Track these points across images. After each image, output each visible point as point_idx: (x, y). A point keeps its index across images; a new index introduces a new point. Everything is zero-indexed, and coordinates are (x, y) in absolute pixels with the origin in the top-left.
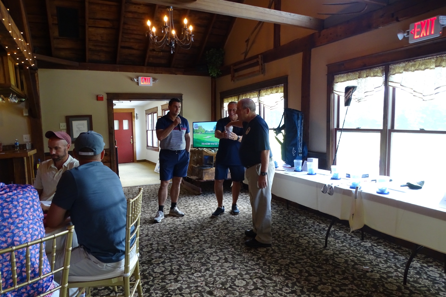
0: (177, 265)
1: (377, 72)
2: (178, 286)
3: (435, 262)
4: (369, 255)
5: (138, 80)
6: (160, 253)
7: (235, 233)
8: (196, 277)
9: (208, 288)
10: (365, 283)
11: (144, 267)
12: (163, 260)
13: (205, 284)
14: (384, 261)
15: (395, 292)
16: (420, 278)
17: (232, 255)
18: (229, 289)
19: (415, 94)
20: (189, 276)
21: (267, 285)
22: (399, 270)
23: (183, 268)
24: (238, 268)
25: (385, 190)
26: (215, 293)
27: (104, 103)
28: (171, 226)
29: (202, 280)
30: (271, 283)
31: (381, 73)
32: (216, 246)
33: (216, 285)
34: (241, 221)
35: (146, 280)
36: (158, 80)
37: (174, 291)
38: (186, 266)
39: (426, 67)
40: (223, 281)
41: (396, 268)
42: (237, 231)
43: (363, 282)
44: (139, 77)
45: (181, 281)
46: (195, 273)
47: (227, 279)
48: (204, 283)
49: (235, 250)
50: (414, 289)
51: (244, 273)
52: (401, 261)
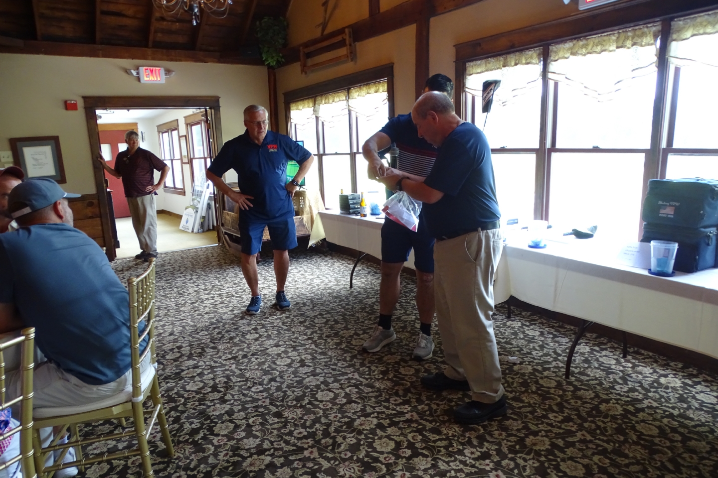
0: (223, 377)
1: (531, 58)
2: (226, 409)
3: (610, 342)
4: (518, 339)
5: (138, 73)
6: (195, 360)
7: (316, 321)
8: (255, 393)
9: (275, 408)
10: (511, 380)
11: (169, 384)
12: (201, 370)
13: (270, 403)
14: (539, 346)
15: (553, 390)
16: (589, 367)
17: (311, 354)
18: (308, 406)
19: (586, 91)
20: (244, 391)
21: (366, 395)
22: (559, 358)
23: (234, 381)
24: (322, 374)
25: (540, 242)
26: (286, 414)
27: (79, 115)
28: (211, 315)
29: (264, 397)
30: (372, 392)
31: (537, 59)
32: (285, 342)
33: (288, 402)
34: (325, 301)
35: (173, 404)
36: (174, 73)
37: (220, 417)
38: (237, 376)
39: (604, 48)
40: (299, 395)
41: (555, 356)
42: (319, 317)
43: (508, 379)
44: (140, 68)
45: (230, 400)
46: (253, 386)
47: (303, 392)
48: (268, 401)
49: (316, 347)
50: (580, 384)
51: (330, 380)
52: (562, 345)
